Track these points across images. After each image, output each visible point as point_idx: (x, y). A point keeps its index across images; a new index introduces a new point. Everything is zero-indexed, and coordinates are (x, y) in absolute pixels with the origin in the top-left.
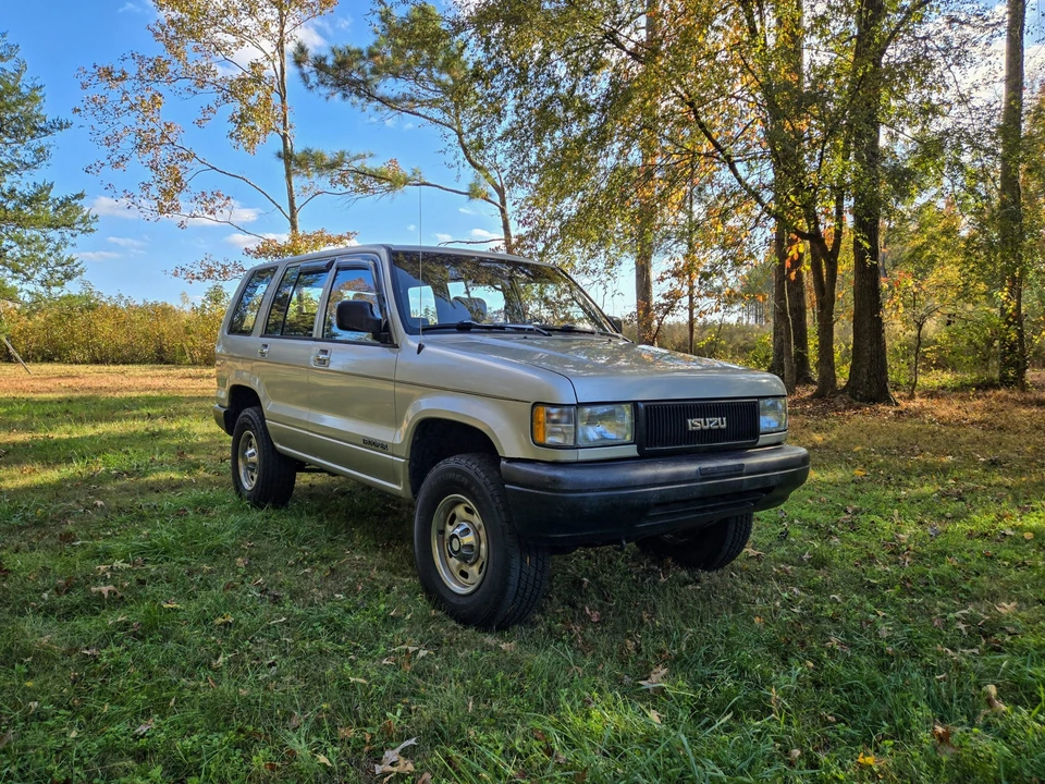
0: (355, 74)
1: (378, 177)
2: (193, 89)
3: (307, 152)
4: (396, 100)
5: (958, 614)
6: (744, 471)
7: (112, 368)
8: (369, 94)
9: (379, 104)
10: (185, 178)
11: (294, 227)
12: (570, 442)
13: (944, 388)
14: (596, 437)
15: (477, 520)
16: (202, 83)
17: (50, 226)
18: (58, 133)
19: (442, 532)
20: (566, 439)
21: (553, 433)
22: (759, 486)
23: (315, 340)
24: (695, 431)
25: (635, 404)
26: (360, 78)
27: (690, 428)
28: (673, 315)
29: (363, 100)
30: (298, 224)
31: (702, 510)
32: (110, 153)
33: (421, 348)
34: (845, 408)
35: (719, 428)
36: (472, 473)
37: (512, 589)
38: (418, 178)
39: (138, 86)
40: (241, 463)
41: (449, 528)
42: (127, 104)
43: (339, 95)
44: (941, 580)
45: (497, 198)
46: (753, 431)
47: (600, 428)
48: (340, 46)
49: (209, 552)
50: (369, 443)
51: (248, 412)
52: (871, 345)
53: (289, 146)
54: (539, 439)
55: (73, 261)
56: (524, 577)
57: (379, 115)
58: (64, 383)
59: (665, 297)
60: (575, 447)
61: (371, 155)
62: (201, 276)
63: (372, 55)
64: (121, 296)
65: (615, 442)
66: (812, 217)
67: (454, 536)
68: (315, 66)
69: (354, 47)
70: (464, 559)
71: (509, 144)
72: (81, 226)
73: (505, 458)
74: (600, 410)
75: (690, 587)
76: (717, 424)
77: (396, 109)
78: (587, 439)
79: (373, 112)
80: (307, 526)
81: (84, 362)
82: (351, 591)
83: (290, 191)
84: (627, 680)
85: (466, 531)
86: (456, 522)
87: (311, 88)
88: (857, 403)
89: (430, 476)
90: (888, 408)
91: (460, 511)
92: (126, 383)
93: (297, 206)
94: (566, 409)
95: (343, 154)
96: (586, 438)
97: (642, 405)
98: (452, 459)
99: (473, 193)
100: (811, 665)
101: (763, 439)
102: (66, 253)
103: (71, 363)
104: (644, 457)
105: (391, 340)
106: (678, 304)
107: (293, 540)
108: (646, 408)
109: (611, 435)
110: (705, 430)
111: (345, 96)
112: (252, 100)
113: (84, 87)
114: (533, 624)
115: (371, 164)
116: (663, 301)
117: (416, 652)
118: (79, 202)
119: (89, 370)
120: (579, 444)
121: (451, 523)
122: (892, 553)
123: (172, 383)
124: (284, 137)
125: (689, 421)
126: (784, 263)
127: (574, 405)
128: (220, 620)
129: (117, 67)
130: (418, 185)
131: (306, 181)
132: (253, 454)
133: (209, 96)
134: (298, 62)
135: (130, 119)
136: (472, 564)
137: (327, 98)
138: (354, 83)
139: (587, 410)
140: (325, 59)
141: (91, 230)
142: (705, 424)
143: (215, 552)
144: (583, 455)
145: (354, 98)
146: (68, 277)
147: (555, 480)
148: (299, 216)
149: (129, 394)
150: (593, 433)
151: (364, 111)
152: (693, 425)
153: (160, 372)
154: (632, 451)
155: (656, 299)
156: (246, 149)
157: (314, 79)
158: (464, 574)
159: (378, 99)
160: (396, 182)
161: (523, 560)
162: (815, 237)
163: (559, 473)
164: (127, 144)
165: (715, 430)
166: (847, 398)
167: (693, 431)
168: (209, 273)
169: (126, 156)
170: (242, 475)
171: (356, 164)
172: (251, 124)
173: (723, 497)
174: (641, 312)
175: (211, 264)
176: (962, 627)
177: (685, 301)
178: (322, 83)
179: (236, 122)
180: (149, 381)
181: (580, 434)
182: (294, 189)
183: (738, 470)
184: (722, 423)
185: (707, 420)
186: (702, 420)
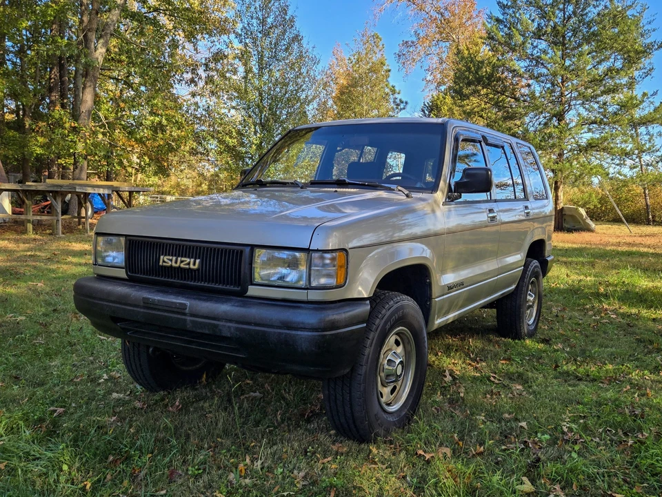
6: (187, 310)
24: (165, 267)
25: (126, 237)
27: (161, 264)
35: (190, 268)
60: (94, 264)
76: (189, 264)
101: (253, 291)
104: (132, 280)
108: (129, 241)
110: (175, 268)
120: (97, 262)
125: (162, 257)
142: (176, 262)
152: (164, 261)
154: (122, 274)
165: (185, 269)
167: (162, 266)
183: (181, 310)
184: (194, 264)
185: (179, 259)
186: (174, 258)
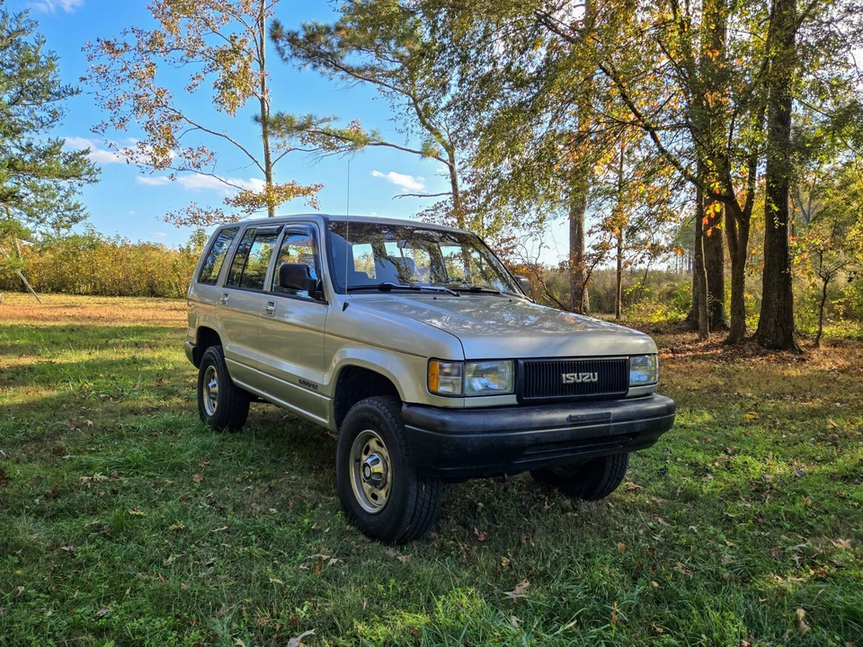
0: (323, 47)
1: (341, 137)
2: (185, 58)
3: (280, 116)
4: (359, 70)
5: (796, 548)
6: (611, 418)
7: (110, 299)
8: (335, 65)
9: (344, 73)
10: (176, 136)
11: (269, 179)
12: (458, 392)
13: (850, 338)
14: (481, 388)
15: (385, 453)
16: (192, 53)
17: (60, 176)
18: (69, 97)
19: (358, 460)
20: (455, 390)
21: (444, 384)
22: (625, 432)
23: (265, 293)
24: (569, 384)
25: (515, 360)
26: (327, 50)
27: (564, 382)
28: (602, 264)
29: (331, 70)
30: (273, 176)
31: (574, 451)
32: (112, 115)
33: (345, 306)
34: (753, 355)
35: (591, 382)
36: (382, 413)
37: (410, 511)
38: (376, 138)
39: (138, 56)
40: (205, 393)
41: (364, 457)
42: (127, 73)
43: (310, 66)
44: (791, 517)
45: (446, 156)
46: (624, 383)
47: (484, 381)
48: (309, 23)
49: (172, 468)
50: (304, 383)
51: (211, 350)
52: (779, 297)
53: (266, 108)
54: (432, 388)
55: (79, 206)
56: (420, 501)
57: (344, 83)
58: (69, 312)
59: (595, 248)
60: (463, 396)
61: (335, 119)
62: (188, 221)
63: (338, 29)
64: (118, 237)
65: (497, 392)
66: (726, 181)
67: (366, 465)
68: (289, 40)
69: (322, 23)
70: (375, 484)
71: (451, 113)
72: (87, 177)
73: (406, 403)
74: (484, 366)
75: (569, 514)
76: (590, 378)
77: (359, 78)
78: (473, 389)
79: (339, 80)
80: (254, 448)
81: (87, 294)
82: (283, 506)
83: (266, 147)
84: (497, 590)
85: (377, 461)
86: (370, 453)
87: (286, 60)
88: (764, 350)
89: (349, 413)
90: (792, 356)
91: (373, 444)
92: (121, 313)
93: (272, 161)
94: (456, 365)
95: (311, 117)
96: (471, 388)
97: (521, 362)
98: (367, 401)
99: (425, 153)
100: (656, 584)
101: (633, 391)
102: (74, 199)
103: (76, 294)
104: (523, 404)
105: (323, 297)
106: (606, 255)
107: (242, 461)
108: (525, 364)
109: (494, 386)
110: (578, 383)
111: (315, 66)
112: (234, 69)
113: (90, 58)
114: (429, 541)
115: (334, 126)
116: (592, 252)
117: (328, 560)
118: (86, 157)
119: (90, 301)
120: (467, 393)
121: (366, 454)
122: (757, 490)
123: (161, 315)
124: (262, 100)
125: (564, 375)
126: (701, 221)
127: (461, 361)
128: (174, 526)
129: (121, 40)
130: (376, 145)
131: (280, 141)
132: (214, 386)
133: (198, 64)
134: (274, 37)
135: (129, 87)
136: (381, 489)
137: (300, 69)
138: (322, 55)
139: (474, 365)
140: (296, 34)
141: (96, 181)
142: (578, 378)
143: (177, 469)
144: (469, 403)
145: (322, 68)
146: (75, 220)
147: (444, 424)
148: (273, 170)
149: (122, 324)
150: (478, 384)
151: (331, 79)
152: (567, 379)
153: (150, 304)
154: (512, 400)
155: (587, 250)
156: (228, 111)
157: (288, 52)
158: (375, 497)
159: (343, 69)
160: (357, 141)
161: (419, 487)
162: (729, 199)
163: (447, 418)
164: (126, 108)
165: (587, 383)
166: (755, 345)
167: (566, 384)
168: (194, 219)
169: (127, 117)
170: (206, 403)
171: (322, 126)
172: (233, 90)
173: (593, 440)
174: (572, 261)
175: (196, 211)
176: (796, 558)
177: (614, 252)
178: (296, 55)
179: (220, 88)
180: (140, 312)
181: (467, 384)
182: (269, 146)
183: (606, 418)
184: (594, 377)
185: (580, 374)
186: (576, 375)
